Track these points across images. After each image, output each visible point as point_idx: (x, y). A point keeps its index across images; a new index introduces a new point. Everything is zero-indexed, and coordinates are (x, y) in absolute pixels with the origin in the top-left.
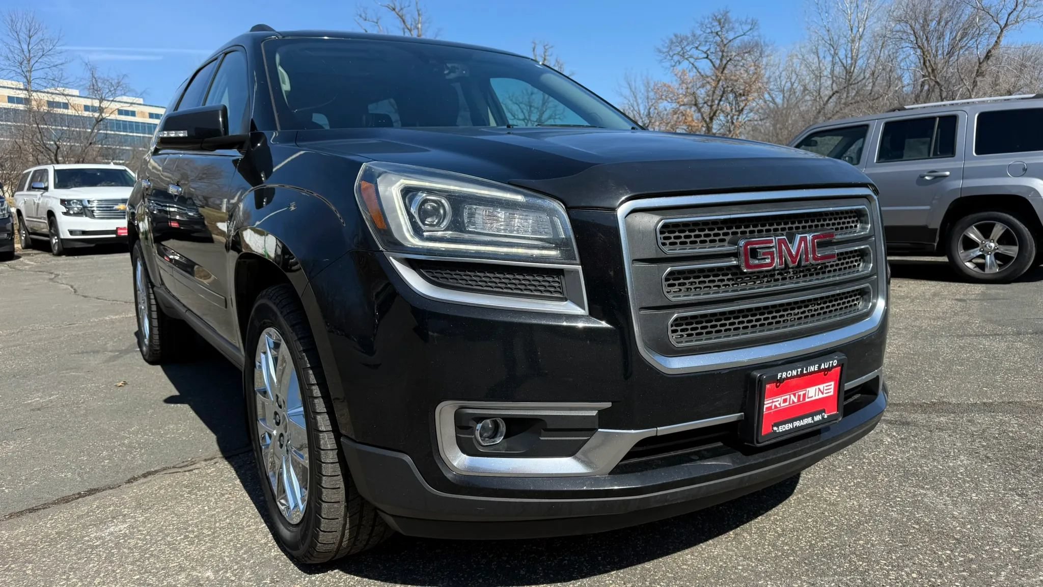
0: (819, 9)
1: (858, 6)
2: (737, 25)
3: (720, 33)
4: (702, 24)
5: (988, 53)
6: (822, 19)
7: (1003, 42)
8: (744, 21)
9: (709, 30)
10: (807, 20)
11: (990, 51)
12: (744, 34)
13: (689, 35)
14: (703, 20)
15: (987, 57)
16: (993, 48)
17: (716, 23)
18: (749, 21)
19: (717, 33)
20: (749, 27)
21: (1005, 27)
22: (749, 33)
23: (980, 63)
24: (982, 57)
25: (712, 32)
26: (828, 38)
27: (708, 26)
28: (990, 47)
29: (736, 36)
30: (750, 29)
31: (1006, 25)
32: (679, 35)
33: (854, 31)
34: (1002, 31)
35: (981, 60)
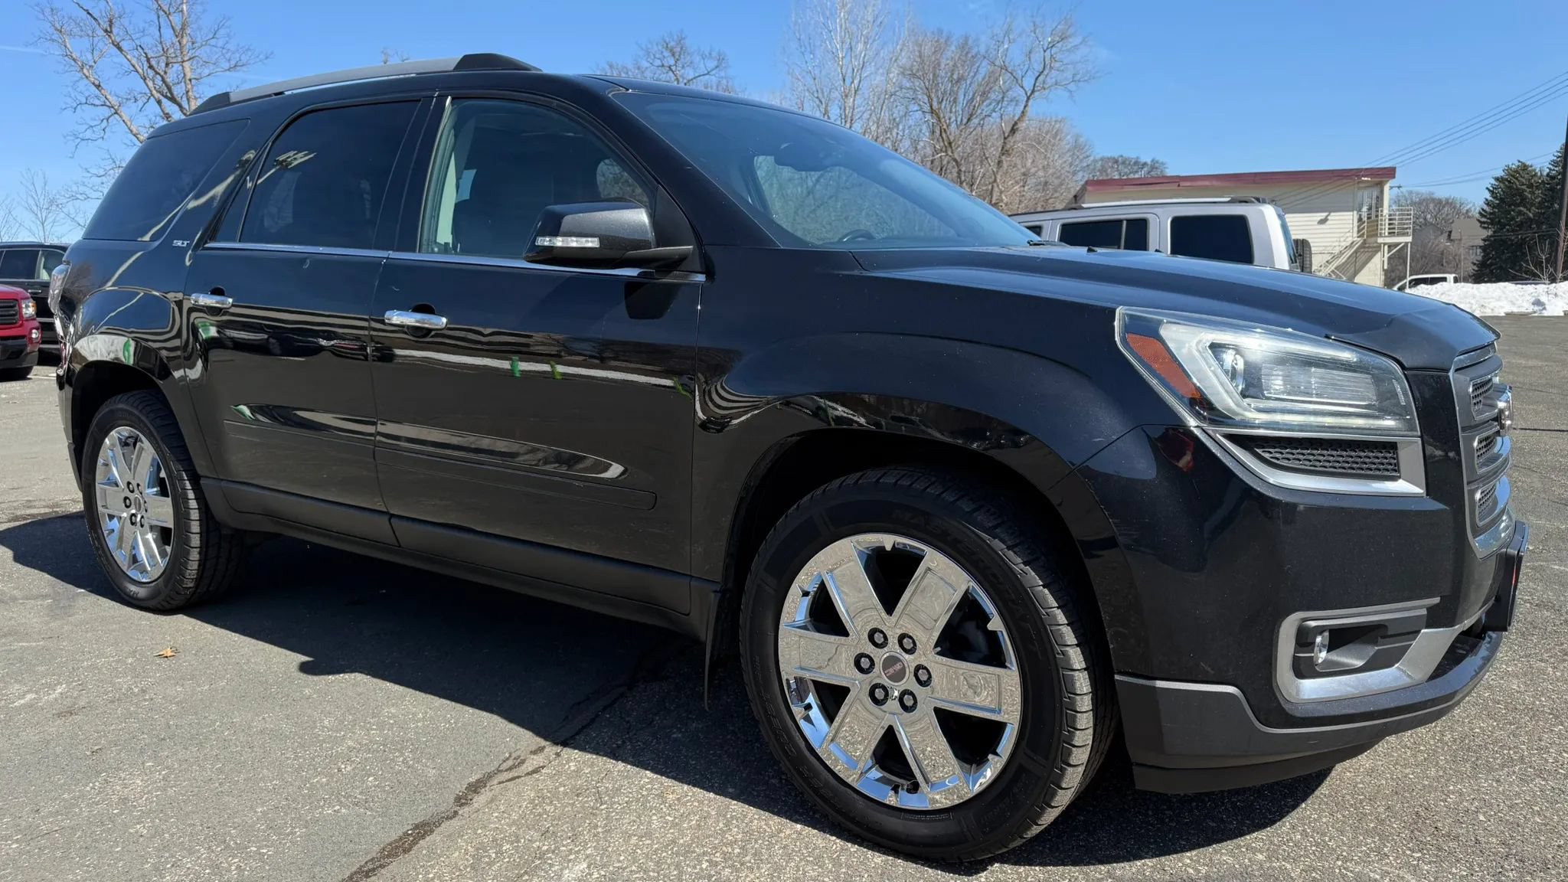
0: (801, 46)
1: (851, 48)
2: (697, 59)
3: (673, 68)
4: (648, 53)
5: (1014, 126)
6: (806, 62)
7: (1031, 111)
8: (707, 53)
9: (658, 62)
10: (786, 60)
11: (1016, 123)
12: (708, 73)
13: (630, 66)
14: (649, 46)
15: (1013, 131)
16: (1019, 119)
17: (667, 54)
18: (714, 54)
19: (670, 67)
20: (715, 63)
21: (1031, 94)
22: (714, 72)
23: (1005, 138)
24: (1007, 130)
25: (663, 66)
26: (815, 89)
27: (657, 56)
28: (1016, 118)
29: (697, 75)
30: (717, 67)
31: (1033, 91)
32: (615, 64)
33: (848, 81)
34: (1028, 98)
35: (1006, 135)
